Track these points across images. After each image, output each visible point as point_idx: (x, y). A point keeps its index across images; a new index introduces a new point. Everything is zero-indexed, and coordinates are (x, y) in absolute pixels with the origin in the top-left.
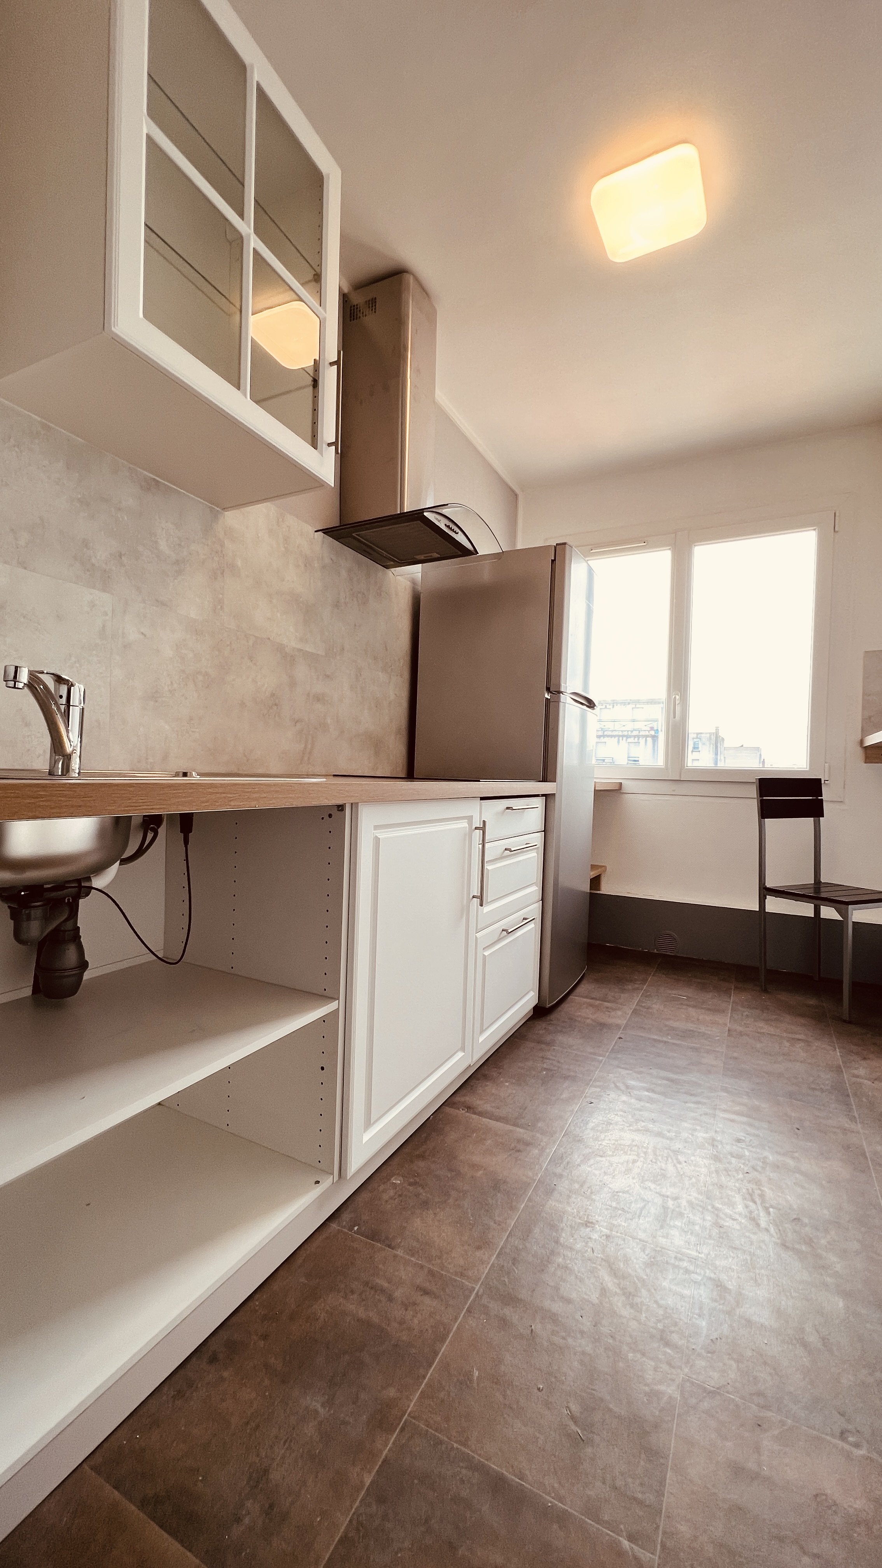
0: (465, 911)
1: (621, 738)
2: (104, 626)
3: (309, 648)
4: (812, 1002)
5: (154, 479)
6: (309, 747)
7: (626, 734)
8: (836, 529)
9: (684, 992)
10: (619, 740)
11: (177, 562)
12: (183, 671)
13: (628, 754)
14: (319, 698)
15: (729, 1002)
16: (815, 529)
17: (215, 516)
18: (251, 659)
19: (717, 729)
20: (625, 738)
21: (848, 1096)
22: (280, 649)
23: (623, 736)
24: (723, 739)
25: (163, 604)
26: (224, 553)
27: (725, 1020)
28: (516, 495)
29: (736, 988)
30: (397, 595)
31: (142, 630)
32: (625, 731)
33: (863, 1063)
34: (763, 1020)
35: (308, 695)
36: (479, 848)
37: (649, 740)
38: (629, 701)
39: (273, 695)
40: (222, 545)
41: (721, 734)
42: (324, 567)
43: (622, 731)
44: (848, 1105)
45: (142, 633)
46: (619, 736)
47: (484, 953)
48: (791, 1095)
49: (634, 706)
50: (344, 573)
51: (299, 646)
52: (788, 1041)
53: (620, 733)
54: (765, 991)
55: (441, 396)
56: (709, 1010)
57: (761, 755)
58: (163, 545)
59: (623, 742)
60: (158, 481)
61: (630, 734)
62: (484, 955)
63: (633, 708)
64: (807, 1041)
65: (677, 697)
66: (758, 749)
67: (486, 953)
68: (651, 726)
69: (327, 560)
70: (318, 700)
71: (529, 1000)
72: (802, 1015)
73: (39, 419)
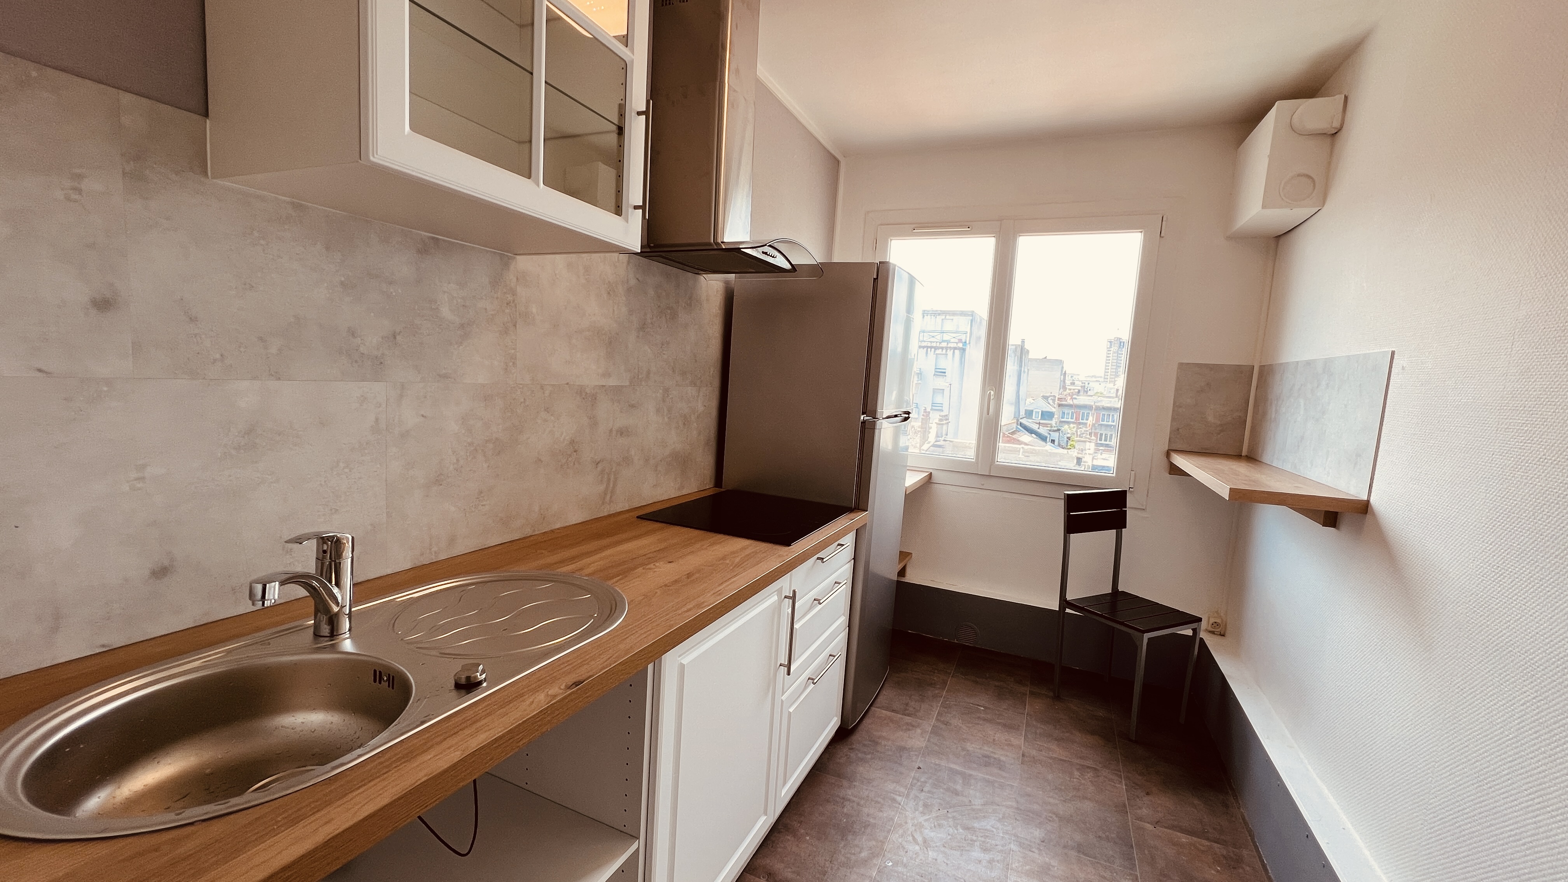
0: (770, 683)
1: (929, 349)
2: (377, 420)
3: (612, 382)
4: (1101, 713)
5: (433, 238)
6: (611, 486)
7: (935, 345)
8: (1162, 235)
9: (982, 700)
10: (927, 350)
11: (462, 326)
12: (471, 444)
13: (936, 366)
14: (623, 432)
15: (1022, 714)
16: (1141, 232)
17: (506, 262)
18: (547, 410)
19: (1023, 341)
20: (933, 350)
21: (1132, 846)
22: (581, 391)
23: (931, 347)
24: (1028, 351)
25: (445, 376)
26: (516, 301)
27: (1018, 740)
28: (838, 162)
29: (1032, 693)
30: (708, 300)
31: (422, 413)
32: (934, 342)
33: (1146, 799)
34: (1056, 740)
35: (611, 431)
36: (788, 614)
37: (957, 352)
38: (939, 312)
39: (572, 442)
40: (514, 293)
41: (1026, 346)
42: (629, 290)
43: (931, 342)
44: (1131, 859)
45: (423, 416)
46: (927, 347)
47: (790, 710)
48: (1080, 849)
49: (944, 317)
50: (651, 292)
51: (603, 382)
52: (1078, 770)
53: (929, 345)
54: (1057, 698)
55: (763, 72)
56: (1005, 725)
57: (1063, 367)
58: (446, 312)
59: (931, 353)
60: (438, 239)
61: (938, 345)
62: (789, 712)
63: (942, 319)
64: (1095, 769)
65: (992, 393)
66: (1061, 362)
67: (791, 710)
68: (959, 338)
69: (633, 282)
70: (622, 434)
71: (833, 724)
72: (1093, 733)
73: (288, 199)
